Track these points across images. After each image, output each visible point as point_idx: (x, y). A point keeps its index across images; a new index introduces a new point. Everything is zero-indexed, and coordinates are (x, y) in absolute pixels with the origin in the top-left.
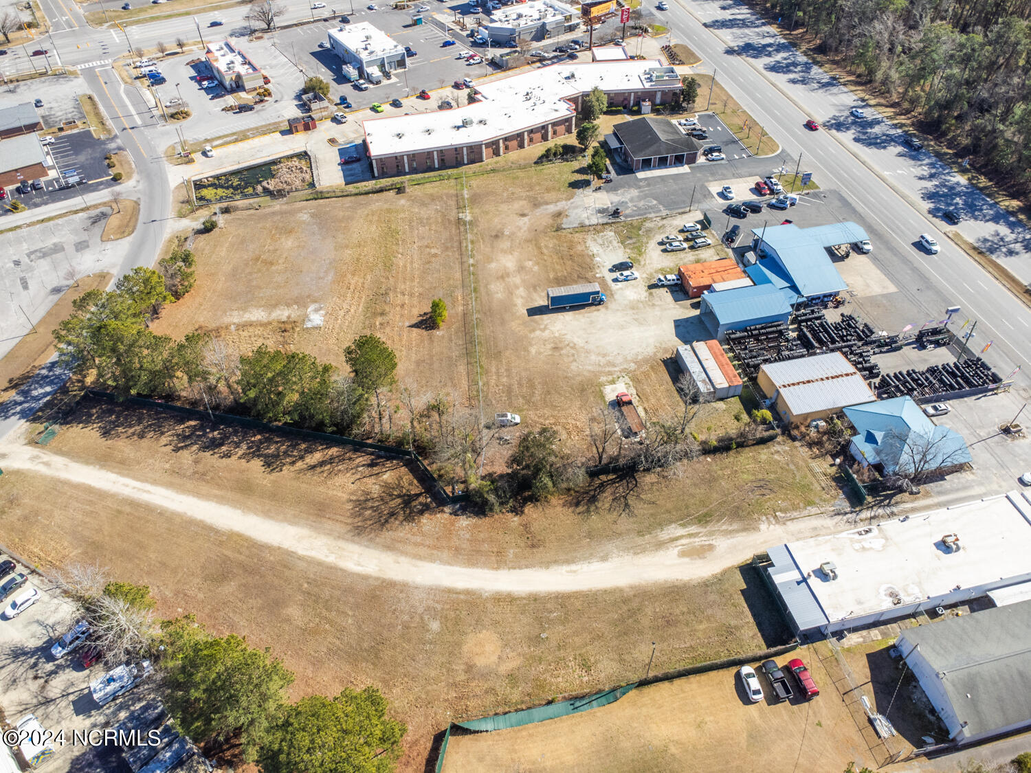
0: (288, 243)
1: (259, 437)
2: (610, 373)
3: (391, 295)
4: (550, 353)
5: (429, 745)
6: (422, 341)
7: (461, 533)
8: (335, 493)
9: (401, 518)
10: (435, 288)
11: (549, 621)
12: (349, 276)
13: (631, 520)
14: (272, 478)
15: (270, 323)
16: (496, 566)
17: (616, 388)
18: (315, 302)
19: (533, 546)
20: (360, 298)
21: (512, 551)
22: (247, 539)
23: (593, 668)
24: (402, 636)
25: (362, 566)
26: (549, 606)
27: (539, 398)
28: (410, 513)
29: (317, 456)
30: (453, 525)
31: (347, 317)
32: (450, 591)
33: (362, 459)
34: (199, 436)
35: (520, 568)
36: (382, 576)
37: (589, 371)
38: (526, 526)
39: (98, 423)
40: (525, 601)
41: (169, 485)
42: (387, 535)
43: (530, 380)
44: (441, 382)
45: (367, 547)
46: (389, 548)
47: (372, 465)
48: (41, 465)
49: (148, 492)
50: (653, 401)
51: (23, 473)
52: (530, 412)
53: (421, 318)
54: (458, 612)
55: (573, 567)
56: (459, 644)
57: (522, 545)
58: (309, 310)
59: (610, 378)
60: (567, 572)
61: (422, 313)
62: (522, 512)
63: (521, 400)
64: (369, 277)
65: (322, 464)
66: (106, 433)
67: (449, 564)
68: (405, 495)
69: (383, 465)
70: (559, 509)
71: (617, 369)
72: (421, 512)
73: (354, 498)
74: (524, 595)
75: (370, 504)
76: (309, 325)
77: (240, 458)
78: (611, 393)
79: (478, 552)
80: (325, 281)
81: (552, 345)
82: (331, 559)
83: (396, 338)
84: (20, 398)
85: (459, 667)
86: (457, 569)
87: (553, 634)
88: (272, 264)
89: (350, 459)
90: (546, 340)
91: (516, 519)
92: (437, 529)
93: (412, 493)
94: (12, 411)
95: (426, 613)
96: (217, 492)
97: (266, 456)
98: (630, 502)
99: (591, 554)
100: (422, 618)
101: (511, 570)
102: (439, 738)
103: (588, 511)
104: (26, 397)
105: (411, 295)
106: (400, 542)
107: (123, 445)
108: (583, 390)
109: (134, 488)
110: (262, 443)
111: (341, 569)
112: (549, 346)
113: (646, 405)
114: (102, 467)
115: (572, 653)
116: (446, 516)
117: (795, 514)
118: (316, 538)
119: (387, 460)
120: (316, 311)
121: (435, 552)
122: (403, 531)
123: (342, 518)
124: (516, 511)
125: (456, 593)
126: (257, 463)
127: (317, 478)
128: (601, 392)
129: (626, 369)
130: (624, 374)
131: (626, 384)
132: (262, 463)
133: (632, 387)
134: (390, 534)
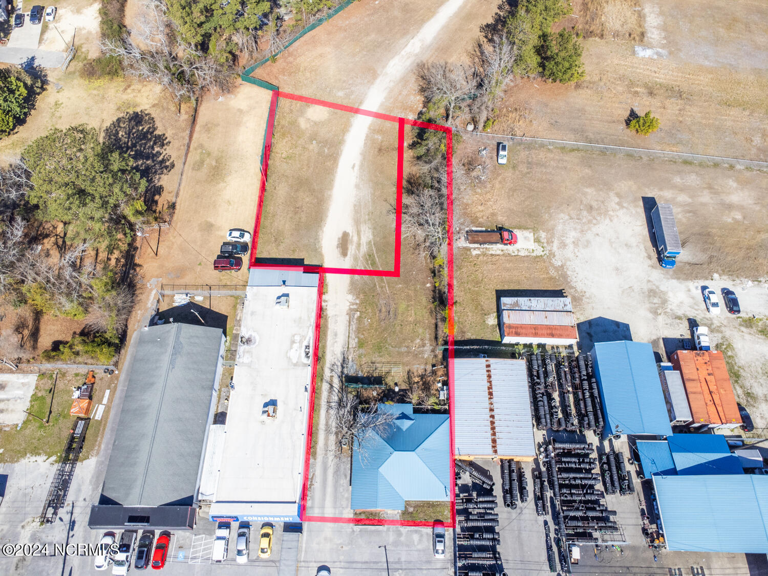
2: (550, 242)
3: (680, 102)
4: (585, 202)
6: (611, 116)
7: (403, 114)
8: (455, 57)
9: (424, 86)
10: (692, 133)
11: (323, 147)
12: (710, 76)
13: (385, 211)
14: (475, 29)
15: (642, 27)
17: (529, 241)
19: (380, 150)
20: (676, 81)
21: (380, 138)
22: (429, 19)
25: (393, 66)
26: (333, 149)
27: (526, 183)
30: (410, 111)
31: (648, 71)
35: (366, 140)
36: (382, 74)
37: (555, 226)
40: (341, 137)
42: (413, 78)
43: (550, 181)
44: (556, 122)
45: (407, 69)
46: (404, 80)
50: (508, 265)
53: (643, 117)
57: (383, 144)
58: (658, 49)
59: (544, 241)
60: (355, 164)
62: (411, 149)
63: (525, 171)
64: (708, 88)
71: (555, 249)
73: (448, 65)
76: (638, 49)
77: (496, 13)
80: (701, 60)
81: (595, 206)
82: (403, 53)
83: (617, 100)
87: (313, 147)
88: (729, 29)
90: (603, 202)
92: (409, 103)
95: (350, 90)
97: (495, 25)
99: (363, 180)
100: (347, 89)
101: (365, 135)
102: (275, 88)
103: (401, 187)
105: (680, 115)
106: (405, 84)
108: (530, 216)
111: (394, 57)
112: (594, 204)
113: (503, 258)
115: (297, 153)
116: (419, 109)
117: (354, 327)
118: (420, 47)
121: (392, 100)
122: (414, 85)
123: (432, 59)
126: (490, 21)
127: (470, 48)
128: (526, 228)
129: (554, 256)
130: (547, 252)
131: (533, 250)
132: (490, 23)
133: (529, 254)
134: (413, 79)
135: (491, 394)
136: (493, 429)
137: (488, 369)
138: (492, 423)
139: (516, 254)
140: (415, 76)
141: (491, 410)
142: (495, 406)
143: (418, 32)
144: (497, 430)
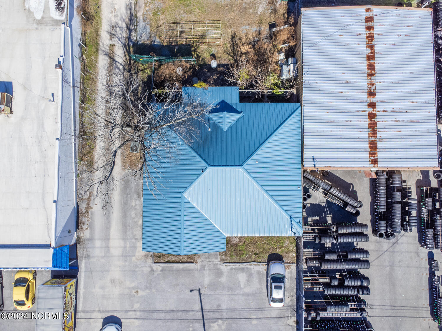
135: (371, 67)
136: (373, 125)
137: (369, 24)
138: (372, 116)
141: (372, 94)
142: (378, 87)
144: (379, 127)
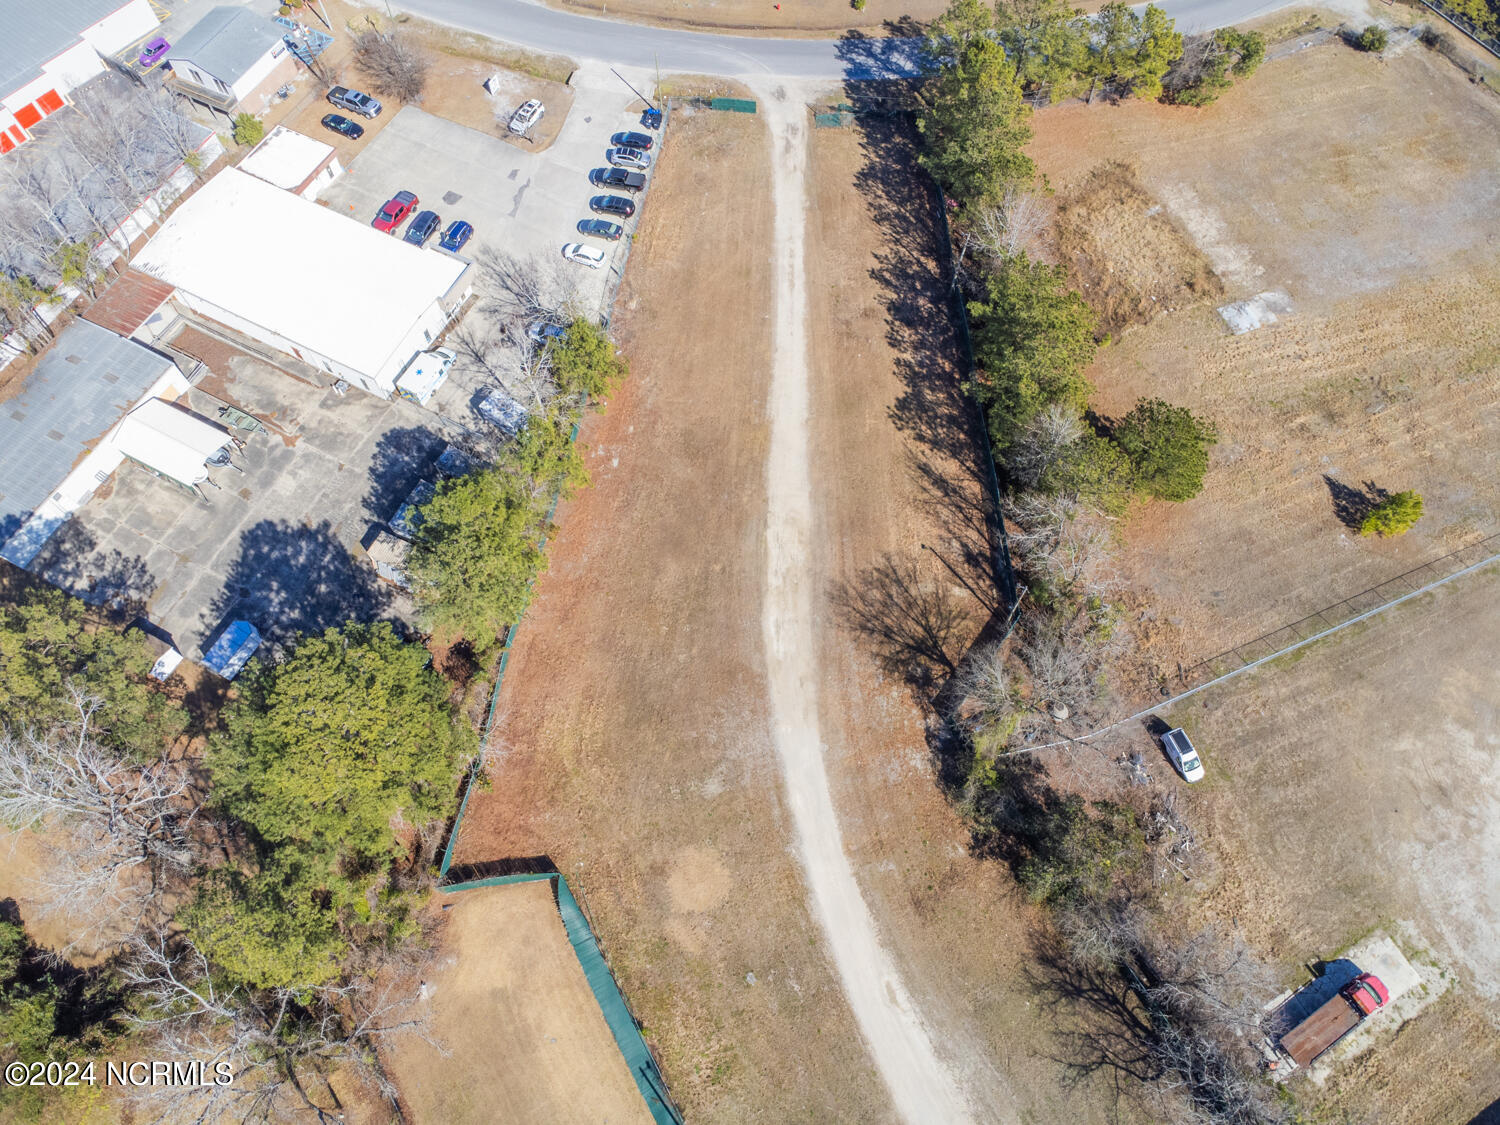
0: (1418, 174)
1: (947, 366)
2: (1437, 940)
3: (1393, 409)
4: (1420, 783)
5: (530, 853)
6: (1301, 518)
7: (896, 764)
8: (893, 530)
9: (886, 651)
10: (1469, 478)
11: (781, 979)
12: (1398, 314)
13: (1055, 1090)
14: (882, 427)
15: (1195, 254)
16: (853, 848)
17: (1398, 966)
18: (1292, 293)
19: (917, 903)
20: (1350, 359)
21: (892, 866)
22: (764, 450)
23: (718, 1087)
24: (682, 744)
25: (778, 632)
26: (809, 970)
27: (1277, 800)
28: (903, 662)
29: (948, 466)
30: (905, 743)
31: (1285, 362)
32: (780, 788)
33: (975, 539)
34: (913, 288)
35: (864, 894)
36: (770, 669)
37: (1414, 887)
38: (953, 876)
39: (879, 156)
40: (803, 923)
41: (813, 303)
43: (1316, 765)
44: (1216, 594)
45: (814, 623)
46: (826, 659)
47: (971, 558)
48: (784, 143)
49: (792, 285)
50: (1407, 1067)
51: (763, 135)
52: (1229, 796)
53: (1364, 490)
54: (748, 814)
55: (902, 995)
56: (692, 839)
57: (912, 883)
58: (1264, 295)
59: (1423, 944)
60: (888, 986)
61: (1379, 486)
62: (981, 856)
63: (1251, 766)
64: (1415, 348)
65: (940, 482)
66: (865, 177)
67: (828, 769)
68: (934, 637)
69: (979, 577)
70: (1018, 927)
71: (1459, 953)
72: (910, 679)
73: (896, 561)
74: (814, 917)
75: (894, 590)
76: (1228, 313)
77: (898, 362)
78: (1372, 957)
79: (869, 807)
80: (1356, 283)
81: (1447, 781)
82: (773, 581)
83: (1284, 469)
84: (877, 49)
85: (656, 853)
86: (823, 782)
87: (758, 995)
88: (1345, 179)
89: (968, 520)
90: (1452, 761)
91: (962, 851)
92: (886, 720)
93: (944, 649)
94: (854, 56)
95: (730, 765)
96: (826, 367)
97: (917, 395)
98: (1097, 1074)
99: (941, 1024)
100: (718, 762)
101: (854, 880)
102: (542, 865)
103: (1038, 988)
104: (883, 53)
105: (1417, 444)
106: (840, 670)
107: (855, 209)
108: (1351, 890)
109: (792, 266)
110: (939, 377)
111: (761, 604)
112: (1439, 775)
113: (1383, 1052)
114: (810, 210)
115: (734, 1041)
116: (920, 725)
118: (800, 542)
119: (991, 578)
120: (1271, 307)
121: (843, 735)
122: (862, 663)
123: (849, 563)
124: (979, 846)
125: (780, 800)
126: (900, 389)
127: (908, 488)
128: (1368, 933)
129: (1472, 975)
130: (1451, 973)
131: (1424, 988)
132: (901, 395)
133: (1423, 1005)
134: (850, 646)
139: (1399, 1022)
140: (846, 634)
143: (766, 501)
